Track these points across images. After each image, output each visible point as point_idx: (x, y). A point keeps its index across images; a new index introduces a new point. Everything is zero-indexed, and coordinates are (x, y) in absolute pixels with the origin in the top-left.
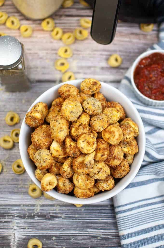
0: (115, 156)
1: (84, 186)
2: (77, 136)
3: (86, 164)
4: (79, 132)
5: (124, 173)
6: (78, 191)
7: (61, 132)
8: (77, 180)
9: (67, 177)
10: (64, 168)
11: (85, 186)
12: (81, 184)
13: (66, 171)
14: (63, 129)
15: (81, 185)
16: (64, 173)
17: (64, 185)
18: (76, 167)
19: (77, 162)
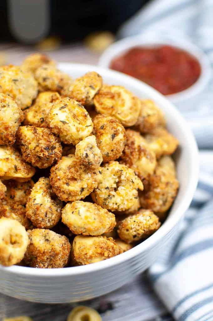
0: (139, 146)
1: (95, 219)
2: (42, 120)
3: (84, 155)
4: (44, 110)
5: (171, 192)
6: (84, 246)
7: (5, 108)
8: (75, 211)
9: (49, 221)
10: (35, 199)
11: (97, 220)
12: (86, 217)
13: (41, 205)
14: (7, 103)
15: (89, 220)
16: (38, 209)
17: (47, 240)
18: (61, 182)
19: (61, 171)
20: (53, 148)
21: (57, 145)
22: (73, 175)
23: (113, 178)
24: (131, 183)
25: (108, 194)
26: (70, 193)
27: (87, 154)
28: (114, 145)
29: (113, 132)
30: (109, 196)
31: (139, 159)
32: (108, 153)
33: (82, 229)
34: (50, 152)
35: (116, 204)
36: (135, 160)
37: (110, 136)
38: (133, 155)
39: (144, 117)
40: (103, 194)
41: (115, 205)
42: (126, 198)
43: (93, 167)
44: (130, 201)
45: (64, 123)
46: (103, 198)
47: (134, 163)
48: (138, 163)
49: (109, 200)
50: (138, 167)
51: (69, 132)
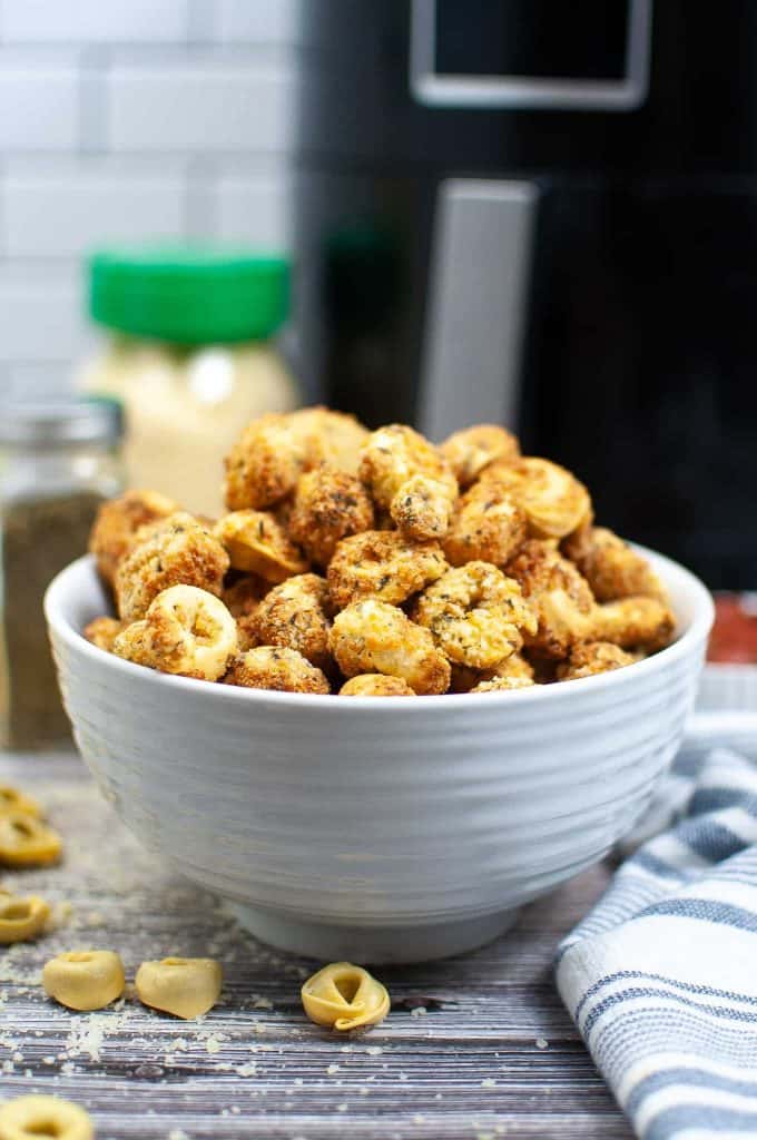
13: (290, 599)
17: (276, 656)
20: (350, 502)
21: (362, 501)
22: (371, 544)
23: (465, 583)
24: (507, 607)
25: (444, 607)
26: (357, 583)
27: (409, 500)
28: (486, 523)
29: (490, 497)
30: (446, 613)
31: (549, 588)
32: (469, 538)
33: (357, 641)
34: (342, 507)
35: (461, 640)
36: (539, 588)
37: (481, 505)
38: (534, 575)
39: (597, 547)
40: (432, 605)
41: (456, 640)
42: (489, 633)
43: (415, 525)
44: (495, 645)
45: (384, 451)
46: (431, 616)
47: (533, 592)
48: (544, 595)
49: (444, 623)
50: (541, 603)
51: (389, 471)
